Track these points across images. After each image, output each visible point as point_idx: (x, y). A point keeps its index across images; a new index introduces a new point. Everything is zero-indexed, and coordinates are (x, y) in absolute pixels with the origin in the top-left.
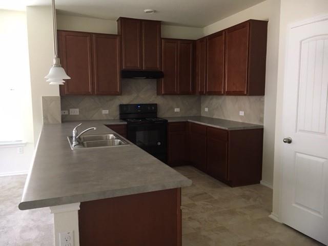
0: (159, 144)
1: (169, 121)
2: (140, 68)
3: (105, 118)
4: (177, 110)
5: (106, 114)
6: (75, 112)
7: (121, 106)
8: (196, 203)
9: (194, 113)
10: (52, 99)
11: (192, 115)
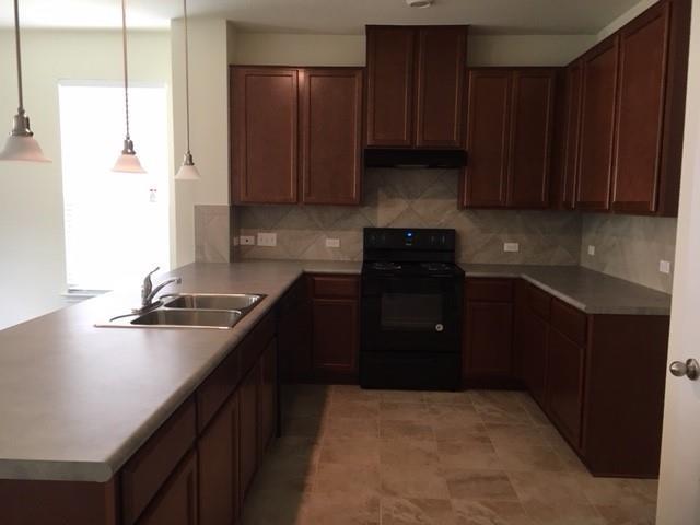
0: (440, 328)
1: (467, 274)
2: (409, 143)
3: (331, 257)
4: (511, 247)
5: (333, 249)
6: (268, 239)
7: (369, 232)
8: (454, 502)
9: (558, 256)
10: (213, 210)
11: (553, 263)
